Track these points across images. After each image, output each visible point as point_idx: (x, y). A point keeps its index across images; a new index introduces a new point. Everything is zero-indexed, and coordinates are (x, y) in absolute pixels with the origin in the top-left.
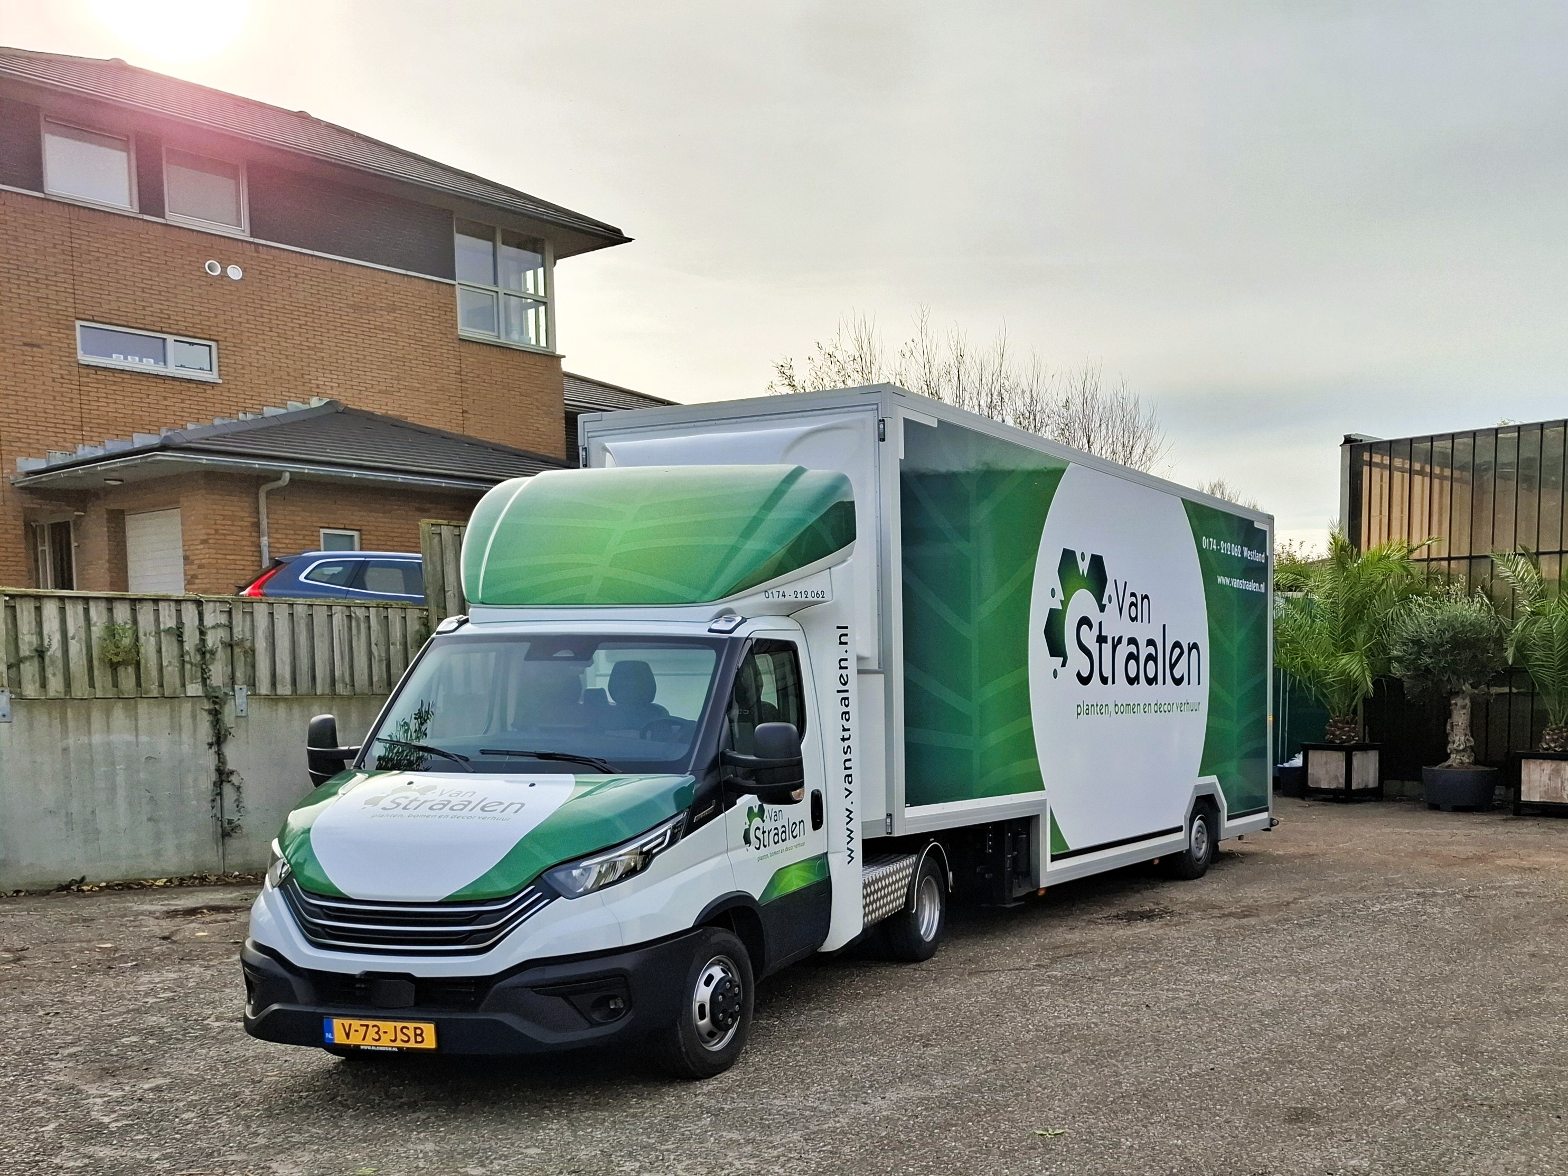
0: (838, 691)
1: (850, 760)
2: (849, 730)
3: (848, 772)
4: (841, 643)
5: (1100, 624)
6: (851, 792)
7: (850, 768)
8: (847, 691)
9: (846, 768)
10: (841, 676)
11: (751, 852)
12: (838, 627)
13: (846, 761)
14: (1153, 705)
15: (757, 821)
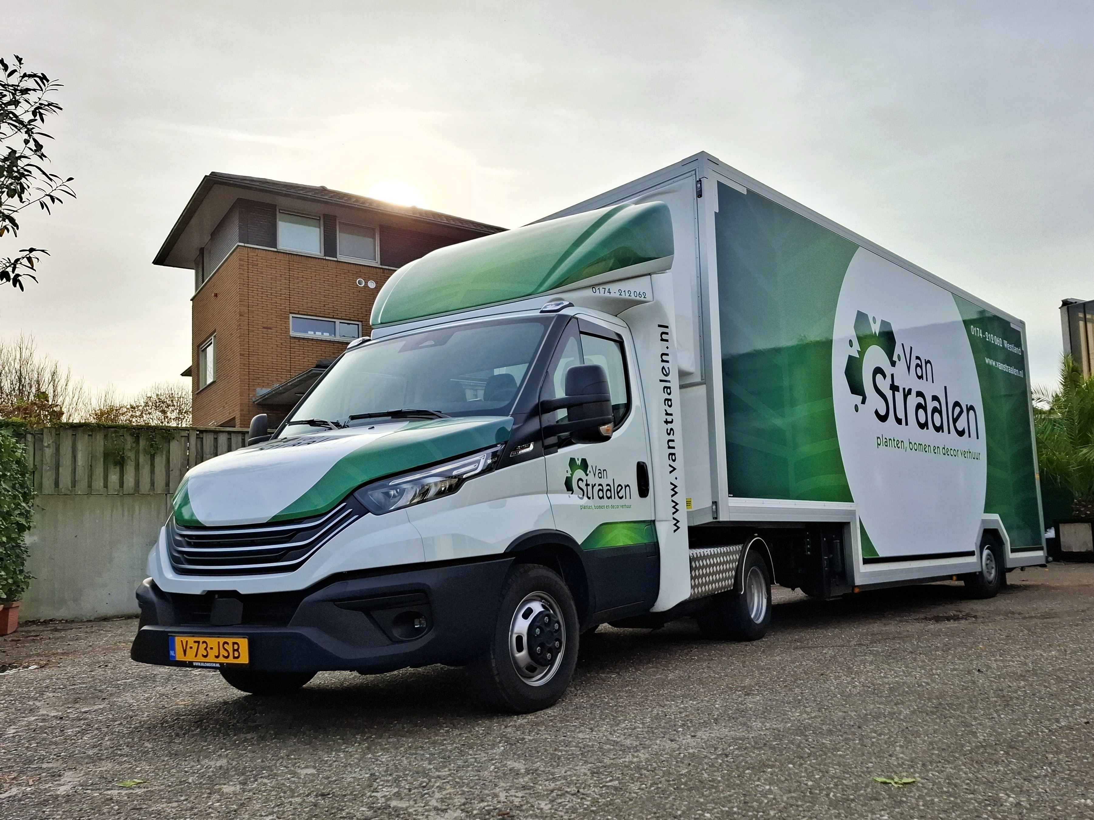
0: (661, 381)
1: (673, 441)
2: (671, 415)
3: (672, 451)
4: (662, 340)
5: (892, 375)
6: (674, 469)
7: (674, 448)
8: (669, 382)
9: (669, 447)
10: (663, 368)
11: (574, 499)
12: (660, 326)
13: (669, 441)
14: (941, 449)
15: (579, 473)
